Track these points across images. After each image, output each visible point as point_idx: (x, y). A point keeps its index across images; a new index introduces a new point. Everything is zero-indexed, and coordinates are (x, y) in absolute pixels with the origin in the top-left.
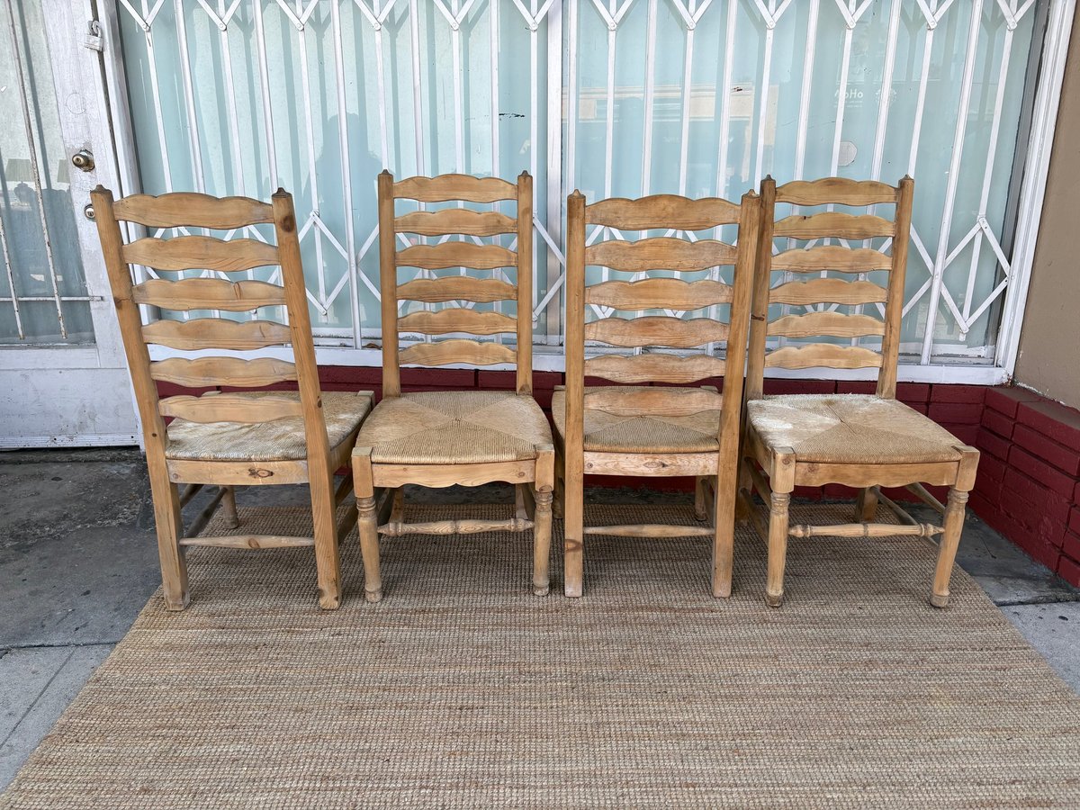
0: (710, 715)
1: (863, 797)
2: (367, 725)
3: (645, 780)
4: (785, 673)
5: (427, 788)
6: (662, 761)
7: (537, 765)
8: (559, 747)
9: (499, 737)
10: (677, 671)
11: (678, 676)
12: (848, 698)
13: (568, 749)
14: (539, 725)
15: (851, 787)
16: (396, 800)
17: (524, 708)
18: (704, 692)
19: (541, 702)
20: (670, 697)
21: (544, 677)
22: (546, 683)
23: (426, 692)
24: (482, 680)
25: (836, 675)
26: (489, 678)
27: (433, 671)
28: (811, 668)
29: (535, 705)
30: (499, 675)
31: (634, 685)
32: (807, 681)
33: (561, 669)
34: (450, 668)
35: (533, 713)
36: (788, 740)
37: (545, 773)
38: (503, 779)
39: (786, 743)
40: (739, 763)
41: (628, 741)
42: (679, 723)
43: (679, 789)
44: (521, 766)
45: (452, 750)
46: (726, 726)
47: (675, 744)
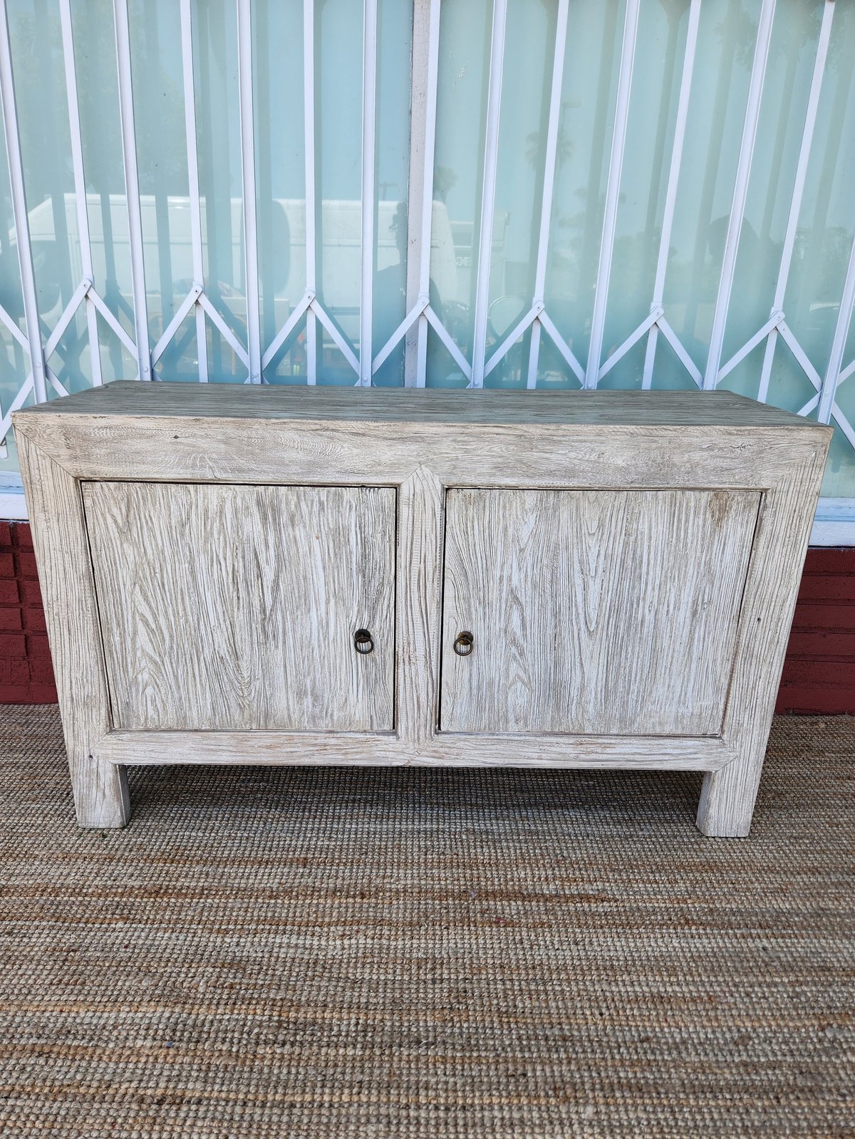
0: (602, 1133)
4: (728, 1036)
10: (544, 1029)
17: (271, 1108)
18: (591, 1076)
19: (304, 1092)
20: (531, 1086)
21: (319, 1034)
22: (320, 1047)
23: (110, 1061)
24: (212, 1035)
25: (815, 1040)
26: (226, 1032)
27: (136, 1012)
28: (770, 1026)
29: (291, 1099)
30: (244, 1025)
31: (470, 1057)
32: (767, 1056)
33: (349, 1019)
34: (165, 1006)
35: (285, 1119)
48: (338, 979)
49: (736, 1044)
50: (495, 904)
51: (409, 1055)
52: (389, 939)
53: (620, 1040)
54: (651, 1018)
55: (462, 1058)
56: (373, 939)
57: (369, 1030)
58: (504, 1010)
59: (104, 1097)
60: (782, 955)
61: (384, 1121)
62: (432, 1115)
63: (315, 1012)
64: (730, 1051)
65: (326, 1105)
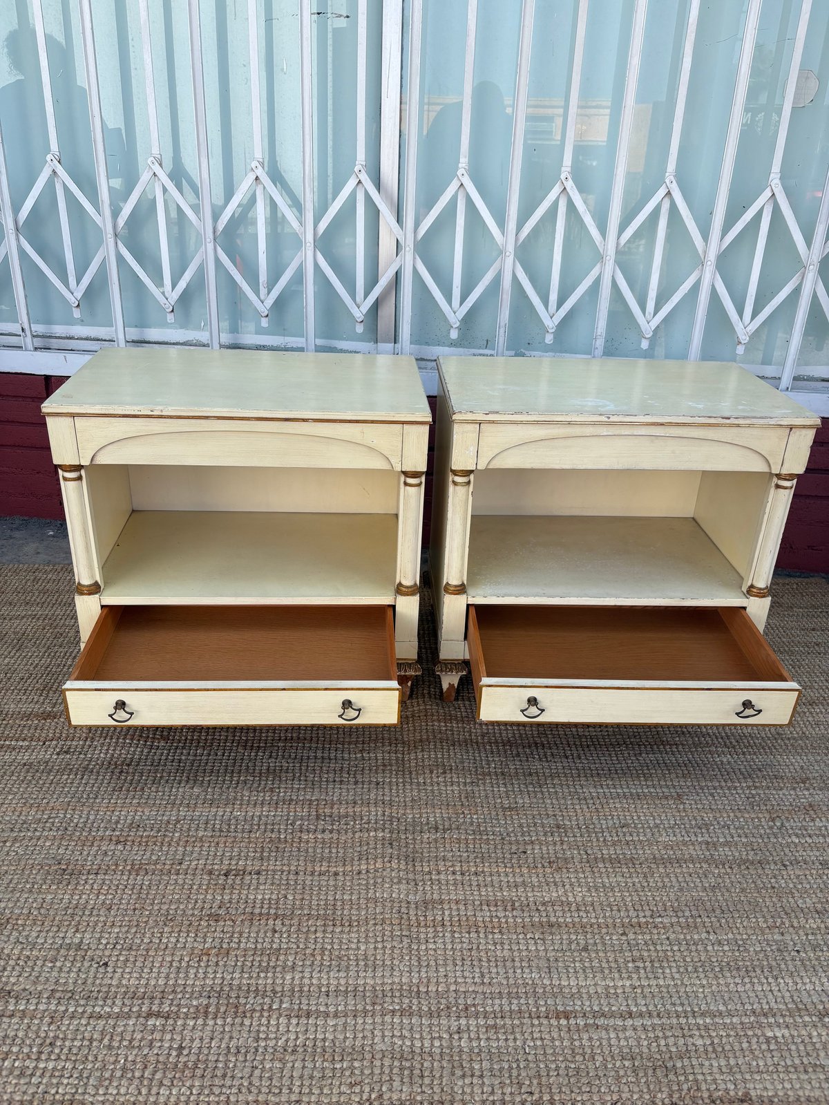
0: (588, 890)
1: (820, 1035)
2: (82, 901)
3: (493, 1005)
4: (693, 823)
5: (158, 1015)
6: (519, 971)
7: (332, 973)
8: (367, 943)
9: (278, 922)
10: (541, 819)
11: (543, 826)
12: (785, 866)
13: (380, 946)
14: (339, 903)
15: (801, 1017)
16: (108, 1037)
17: (320, 875)
18: (579, 853)
19: (344, 865)
20: (530, 860)
21: (352, 823)
22: (354, 833)
23: (178, 845)
24: (262, 827)
25: (766, 827)
26: (273, 824)
27: (194, 811)
28: (729, 816)
29: (335, 869)
30: (288, 820)
31: (480, 839)
32: (725, 837)
33: (377, 811)
34: (218, 807)
35: (332, 883)
36: (704, 935)
37: (342, 989)
38: (277, 1000)
39: (701, 940)
40: (633, 975)
41: (469, 933)
42: (544, 904)
43: (545, 1022)
44: (307, 975)
45: (206, 946)
46: (612, 910)
47: (538, 941)
50: (494, 729)
52: (403, 754)
53: (604, 827)
54: (631, 809)
55: (474, 839)
57: (394, 820)
59: (178, 871)
60: (742, 767)
61: (413, 883)
62: (450, 877)
63: (347, 808)
65: (364, 872)
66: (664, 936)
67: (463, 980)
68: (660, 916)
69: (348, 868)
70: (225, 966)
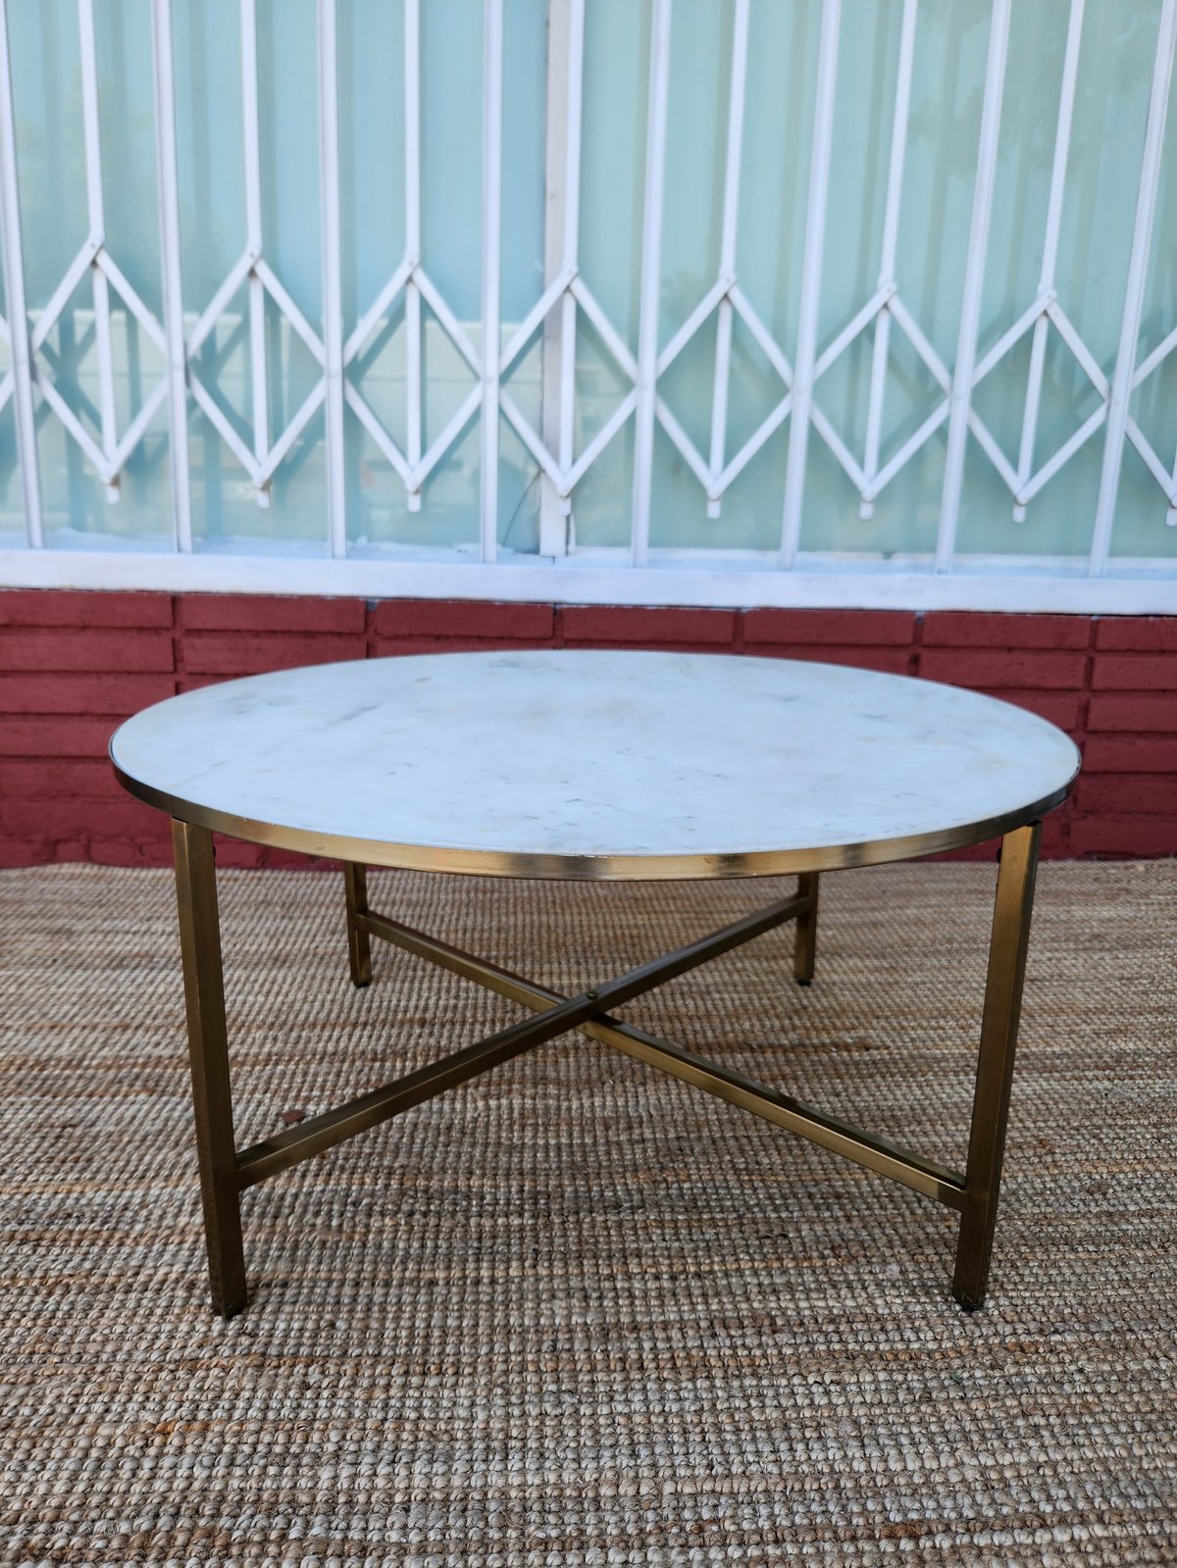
0: (913, 1294)
4: (1076, 1184)
6: (800, 1447)
7: (417, 1466)
9: (314, 1370)
10: (804, 1185)
11: (810, 1196)
14: (436, 1333)
17: (401, 1285)
18: (884, 1233)
19: (448, 1268)
20: (797, 1247)
21: (464, 1203)
22: (468, 1217)
23: (137, 1245)
24: (298, 1210)
26: (319, 1204)
28: (1135, 1171)
29: (429, 1275)
30: (347, 1196)
31: (699, 1220)
33: (509, 1185)
35: (423, 1298)
36: (1148, 1364)
37: (437, 1495)
38: (299, 1522)
39: (1144, 1371)
40: (1031, 1443)
41: (693, 1379)
42: (832, 1321)
43: (867, 1546)
44: (364, 1469)
45: (163, 1418)
46: (963, 1325)
47: (832, 1388)
48: (486, 1145)
49: (1090, 1192)
51: (606, 1221)
55: (688, 1221)
56: (534, 1099)
57: (540, 1196)
58: (742, 1166)
59: (130, 1285)
60: (1134, 1096)
61: (579, 1295)
62: (651, 1285)
63: (456, 1180)
64: (1083, 1201)
65: (486, 1281)
66: (1073, 1368)
67: (689, 1472)
68: (1056, 1332)
69: (456, 1273)
70: (196, 1455)
